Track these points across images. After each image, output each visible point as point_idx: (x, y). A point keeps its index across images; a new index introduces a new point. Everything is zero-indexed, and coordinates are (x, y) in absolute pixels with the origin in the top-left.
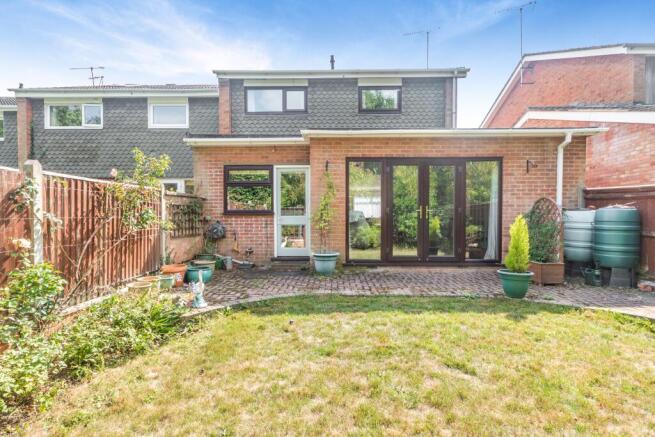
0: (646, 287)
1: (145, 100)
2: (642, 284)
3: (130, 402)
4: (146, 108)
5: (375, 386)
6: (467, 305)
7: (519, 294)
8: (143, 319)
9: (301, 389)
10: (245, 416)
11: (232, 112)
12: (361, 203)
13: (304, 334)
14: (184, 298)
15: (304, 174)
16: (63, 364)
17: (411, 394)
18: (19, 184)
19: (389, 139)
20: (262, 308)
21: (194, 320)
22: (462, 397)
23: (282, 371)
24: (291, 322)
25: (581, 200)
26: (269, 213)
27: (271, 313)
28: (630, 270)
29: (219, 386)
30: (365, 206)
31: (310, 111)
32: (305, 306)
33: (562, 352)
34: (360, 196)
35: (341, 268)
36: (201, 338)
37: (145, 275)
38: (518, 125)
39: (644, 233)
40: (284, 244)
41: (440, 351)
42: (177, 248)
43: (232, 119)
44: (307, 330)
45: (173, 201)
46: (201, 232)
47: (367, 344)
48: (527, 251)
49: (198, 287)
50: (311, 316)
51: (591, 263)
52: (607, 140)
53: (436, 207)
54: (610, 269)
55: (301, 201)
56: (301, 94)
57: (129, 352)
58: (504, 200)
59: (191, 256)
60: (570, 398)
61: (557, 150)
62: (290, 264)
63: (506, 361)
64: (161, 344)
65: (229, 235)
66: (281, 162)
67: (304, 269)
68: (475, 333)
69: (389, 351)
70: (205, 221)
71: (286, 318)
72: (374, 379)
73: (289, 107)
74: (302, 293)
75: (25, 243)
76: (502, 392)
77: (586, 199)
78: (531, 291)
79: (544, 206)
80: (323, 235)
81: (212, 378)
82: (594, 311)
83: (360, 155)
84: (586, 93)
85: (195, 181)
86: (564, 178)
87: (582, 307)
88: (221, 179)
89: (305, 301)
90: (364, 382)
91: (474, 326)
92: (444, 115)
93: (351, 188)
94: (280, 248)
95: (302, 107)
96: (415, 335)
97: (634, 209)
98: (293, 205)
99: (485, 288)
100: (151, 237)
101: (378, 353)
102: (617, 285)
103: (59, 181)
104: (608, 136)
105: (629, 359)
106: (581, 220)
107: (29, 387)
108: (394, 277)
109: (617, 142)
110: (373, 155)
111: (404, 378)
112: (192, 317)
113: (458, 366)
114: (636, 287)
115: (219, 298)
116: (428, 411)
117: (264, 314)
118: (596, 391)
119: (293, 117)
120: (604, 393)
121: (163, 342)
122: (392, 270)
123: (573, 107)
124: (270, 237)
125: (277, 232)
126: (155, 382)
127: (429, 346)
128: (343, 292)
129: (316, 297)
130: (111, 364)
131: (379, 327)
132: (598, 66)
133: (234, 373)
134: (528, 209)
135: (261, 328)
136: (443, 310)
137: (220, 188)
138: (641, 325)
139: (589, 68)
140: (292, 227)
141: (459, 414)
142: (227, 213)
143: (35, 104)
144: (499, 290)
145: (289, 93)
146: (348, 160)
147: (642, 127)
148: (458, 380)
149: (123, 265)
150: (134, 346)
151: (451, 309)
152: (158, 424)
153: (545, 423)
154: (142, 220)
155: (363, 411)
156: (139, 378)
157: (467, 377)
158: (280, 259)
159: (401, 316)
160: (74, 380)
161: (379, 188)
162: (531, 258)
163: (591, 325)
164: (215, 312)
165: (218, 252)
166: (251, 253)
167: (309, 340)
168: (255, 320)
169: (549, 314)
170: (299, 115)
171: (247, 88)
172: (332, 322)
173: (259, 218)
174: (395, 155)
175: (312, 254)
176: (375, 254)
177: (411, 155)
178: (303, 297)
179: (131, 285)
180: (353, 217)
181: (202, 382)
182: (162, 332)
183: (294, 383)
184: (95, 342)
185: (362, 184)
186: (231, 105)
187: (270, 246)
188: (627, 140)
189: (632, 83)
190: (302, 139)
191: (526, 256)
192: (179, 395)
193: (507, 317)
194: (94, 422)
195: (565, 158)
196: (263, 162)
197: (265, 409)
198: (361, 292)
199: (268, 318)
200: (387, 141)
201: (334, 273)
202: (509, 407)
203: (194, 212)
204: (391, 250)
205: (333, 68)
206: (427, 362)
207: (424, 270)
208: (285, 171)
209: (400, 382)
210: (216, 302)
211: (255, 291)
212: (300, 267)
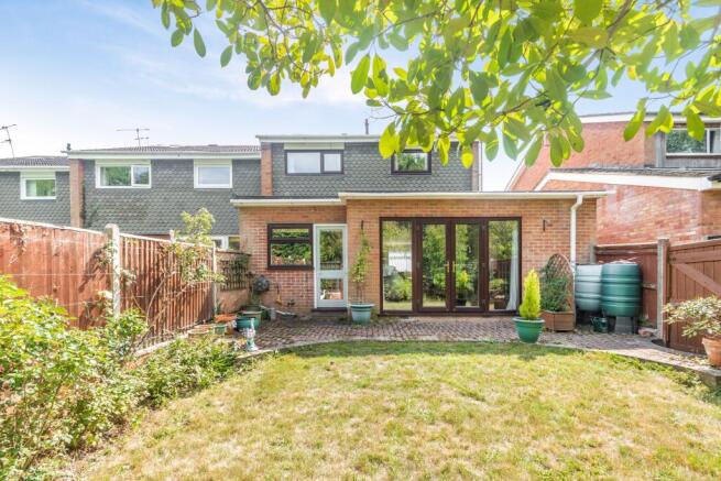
0: (645, 332)
1: (191, 161)
2: (641, 331)
3: (204, 421)
4: (192, 169)
5: (402, 409)
6: (485, 348)
7: (533, 339)
8: (205, 359)
9: (342, 411)
10: (298, 430)
11: (273, 173)
12: (395, 258)
13: (344, 372)
14: (239, 343)
15: (341, 233)
16: (147, 394)
17: (431, 414)
18: (102, 245)
19: (418, 200)
20: (305, 352)
21: (247, 361)
22: (471, 416)
23: (326, 399)
24: (332, 363)
25: (592, 256)
26: (309, 268)
27: (314, 356)
28: (632, 318)
29: (275, 410)
30: (399, 261)
31: (346, 172)
32: (344, 349)
33: (559, 384)
34: (394, 251)
35: (376, 318)
36: (255, 375)
37: (202, 323)
38: (538, 188)
39: (645, 286)
40: (322, 297)
41: (458, 384)
42: (226, 300)
43: (273, 180)
44: (346, 370)
45: (223, 258)
46: (247, 285)
47: (397, 379)
48: (538, 302)
49: (251, 333)
50: (349, 358)
51: (599, 313)
52: (618, 200)
53: (466, 262)
54: (614, 318)
55: (339, 256)
56: (338, 156)
57: (196, 387)
58: (523, 256)
59: (238, 307)
60: (557, 417)
61: (570, 210)
62: (329, 314)
63: (511, 391)
64: (221, 381)
65: (272, 287)
66: (320, 221)
67: (342, 319)
68: (489, 370)
69: (415, 384)
70: (250, 275)
71: (327, 360)
72: (401, 404)
73: (326, 169)
74: (341, 339)
75: (108, 295)
76: (504, 412)
77: (597, 255)
78: (543, 336)
79: (556, 261)
80: (358, 288)
81: (268, 404)
82: (594, 353)
83: (392, 214)
84: (603, 156)
85: (241, 238)
86: (577, 236)
87: (585, 349)
88: (264, 236)
89: (343, 346)
90: (393, 406)
91: (489, 365)
92: (471, 177)
93: (385, 243)
94: (320, 300)
95: (339, 169)
96: (438, 372)
97: (635, 264)
98: (331, 259)
99: (504, 335)
100: (205, 290)
101: (405, 386)
102: (621, 331)
103: (132, 242)
104: (619, 197)
105: (613, 389)
106: (591, 274)
107: (124, 409)
108: (424, 326)
109: (627, 203)
110: (404, 215)
111: (426, 403)
112: (246, 359)
113: (472, 395)
114: (637, 333)
115: (268, 343)
116: (443, 425)
117: (308, 356)
118: (579, 412)
119: (330, 177)
120: (587, 414)
121: (223, 379)
122: (422, 320)
123: (590, 169)
124: (310, 290)
125: (317, 284)
126: (222, 408)
127: (449, 380)
128: (378, 338)
129: (353, 342)
130: (183, 395)
131: (408, 367)
132: (613, 131)
133: (287, 401)
134: (544, 264)
135: (306, 367)
136: (464, 353)
137: (264, 245)
138: (631, 363)
139: (605, 132)
140: (329, 280)
141: (468, 427)
142: (271, 268)
143: (87, 165)
144: (515, 336)
145: (326, 156)
146: (382, 219)
147: (647, 189)
148: (470, 404)
149: (182, 314)
150: (200, 381)
151: (471, 352)
152: (230, 437)
153: (533, 433)
154: (198, 274)
155: (392, 426)
156: (208, 405)
157: (476, 402)
158: (320, 310)
159: (427, 358)
160: (154, 407)
161: (410, 243)
162: (542, 307)
163: (590, 364)
164: (265, 354)
165: (263, 304)
166: (293, 304)
167: (348, 376)
168: (300, 361)
169: (555, 356)
170: (336, 176)
171: (287, 151)
172: (367, 362)
173: (300, 273)
174: (424, 215)
175: (349, 305)
176: (407, 306)
177: (439, 215)
178: (342, 342)
179: (189, 332)
180: (387, 271)
181: (261, 407)
182: (222, 370)
183: (337, 407)
184: (168, 377)
185: (396, 240)
186: (272, 167)
187: (310, 298)
188: (635, 201)
189: (643, 147)
190: (339, 200)
191: (537, 306)
192: (243, 417)
193: (519, 358)
194: (178, 435)
195: (578, 218)
196: (304, 221)
197: (314, 425)
198: (393, 338)
199: (312, 359)
200: (416, 202)
201: (369, 323)
202: (507, 422)
203: (241, 267)
204: (422, 302)
205: (367, 132)
206: (445, 392)
207: (451, 320)
208: (323, 229)
209: (421, 406)
210: (265, 347)
211: (299, 338)
212: (339, 317)
